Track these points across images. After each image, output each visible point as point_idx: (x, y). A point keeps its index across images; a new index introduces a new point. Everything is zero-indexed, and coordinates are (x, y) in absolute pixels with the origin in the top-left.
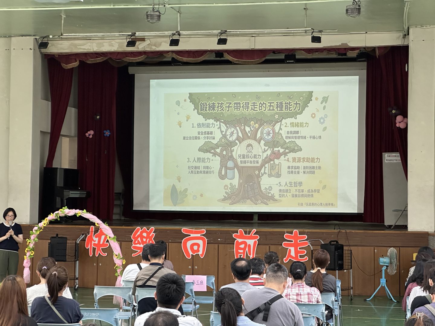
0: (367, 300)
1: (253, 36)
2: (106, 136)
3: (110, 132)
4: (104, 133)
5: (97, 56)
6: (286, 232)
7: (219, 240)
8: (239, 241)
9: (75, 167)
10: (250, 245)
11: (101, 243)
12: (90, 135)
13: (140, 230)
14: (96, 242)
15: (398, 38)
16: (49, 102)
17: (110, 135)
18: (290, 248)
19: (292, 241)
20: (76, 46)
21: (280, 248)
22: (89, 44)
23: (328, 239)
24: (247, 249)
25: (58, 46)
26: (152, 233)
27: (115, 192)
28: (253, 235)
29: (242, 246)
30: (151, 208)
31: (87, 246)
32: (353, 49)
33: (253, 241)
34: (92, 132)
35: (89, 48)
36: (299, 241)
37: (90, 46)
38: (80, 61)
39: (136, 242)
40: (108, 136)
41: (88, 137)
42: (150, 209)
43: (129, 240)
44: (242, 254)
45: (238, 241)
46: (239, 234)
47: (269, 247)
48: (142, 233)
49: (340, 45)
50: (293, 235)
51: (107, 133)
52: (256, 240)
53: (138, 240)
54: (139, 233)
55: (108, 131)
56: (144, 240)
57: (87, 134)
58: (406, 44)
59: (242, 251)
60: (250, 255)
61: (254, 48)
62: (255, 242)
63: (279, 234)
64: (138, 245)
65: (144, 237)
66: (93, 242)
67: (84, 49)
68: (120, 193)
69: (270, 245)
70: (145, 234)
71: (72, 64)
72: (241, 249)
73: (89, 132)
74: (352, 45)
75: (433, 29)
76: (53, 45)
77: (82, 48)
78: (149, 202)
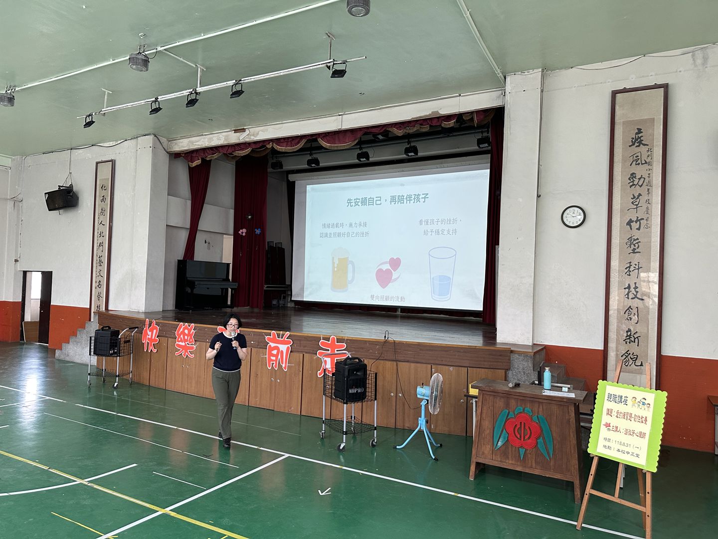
0: (398, 447)
1: (340, 115)
3: (260, 230)
4: (255, 232)
5: (213, 152)
6: (322, 339)
7: (252, 342)
8: (272, 346)
10: (282, 351)
11: (153, 338)
12: (242, 233)
13: (183, 327)
14: (150, 337)
15: (499, 97)
18: (325, 359)
19: (328, 350)
20: (192, 142)
21: (314, 358)
22: (203, 140)
23: (372, 350)
24: (279, 357)
25: (180, 144)
26: (192, 331)
28: (286, 339)
29: (275, 352)
31: (143, 341)
32: (448, 117)
33: (287, 346)
34: (244, 230)
35: (202, 143)
36: (337, 351)
37: (203, 142)
38: (202, 159)
39: (180, 339)
40: (258, 233)
41: (242, 235)
42: (305, 299)
43: (174, 337)
44: (274, 362)
45: (270, 345)
46: (272, 337)
47: (303, 355)
48: (184, 329)
49: (430, 114)
50: (330, 342)
52: (289, 345)
53: (181, 338)
54: (181, 330)
56: (186, 337)
57: (240, 232)
59: (273, 358)
60: (283, 364)
61: (340, 128)
62: (288, 348)
63: (315, 340)
64: (180, 343)
65: (186, 335)
66: (148, 337)
67: (199, 145)
69: (304, 353)
70: (186, 331)
71: (196, 162)
72: (274, 355)
73: (241, 230)
74: (444, 112)
75: (537, 74)
76: (176, 144)
77: (197, 144)
78: (303, 293)
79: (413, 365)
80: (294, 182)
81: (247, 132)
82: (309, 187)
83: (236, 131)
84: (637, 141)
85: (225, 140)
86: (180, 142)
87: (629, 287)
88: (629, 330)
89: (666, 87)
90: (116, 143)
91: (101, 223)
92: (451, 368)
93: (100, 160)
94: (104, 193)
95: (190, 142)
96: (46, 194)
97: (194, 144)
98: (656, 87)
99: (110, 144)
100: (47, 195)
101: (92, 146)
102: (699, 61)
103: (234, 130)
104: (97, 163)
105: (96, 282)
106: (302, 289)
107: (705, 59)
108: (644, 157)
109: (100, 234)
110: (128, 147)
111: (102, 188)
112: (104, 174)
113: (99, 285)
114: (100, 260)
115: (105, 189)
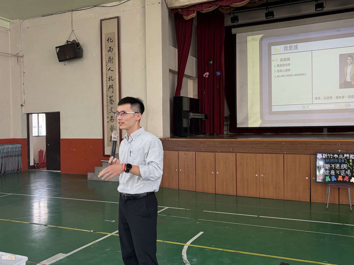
2: (218, 76)
3: (220, 73)
4: (216, 74)
5: (210, 5)
9: (197, 98)
12: (206, 75)
16: (176, 49)
17: (220, 75)
27: (225, 116)
30: (250, 126)
34: (207, 74)
38: (197, 12)
40: (219, 75)
41: (205, 77)
51: (218, 73)
55: (219, 72)
57: (204, 75)
68: (227, 117)
71: (191, 15)
73: (205, 73)
78: (248, 121)
80: (236, 34)
82: (249, 38)
90: (120, 3)
91: (109, 69)
93: (103, 18)
94: (110, 44)
96: (56, 48)
99: (113, 4)
100: (58, 49)
101: (95, 6)
104: (101, 20)
105: (108, 117)
106: (247, 119)
109: (109, 79)
110: (133, 5)
111: (108, 40)
112: (110, 28)
113: (111, 119)
114: (110, 99)
115: (111, 41)
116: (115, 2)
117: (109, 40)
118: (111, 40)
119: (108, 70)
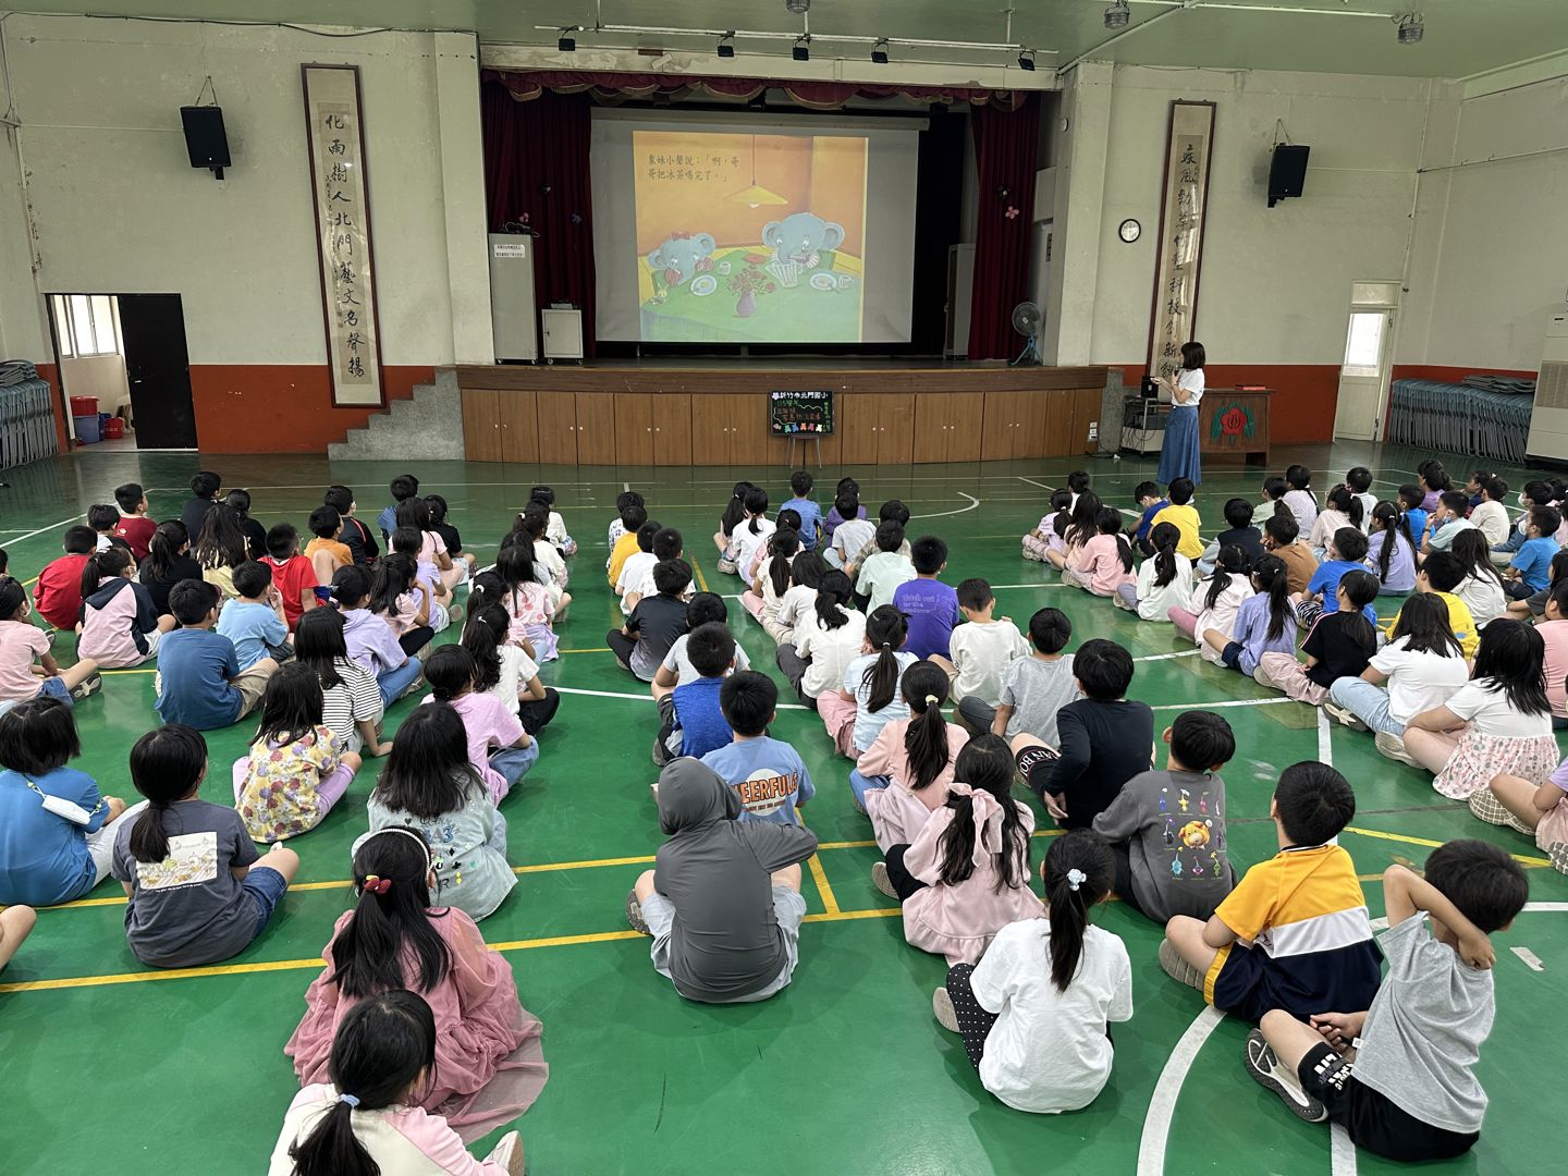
15: (1049, 78)
20: (541, 57)
22: (565, 55)
25: (512, 55)
32: (983, 92)
35: (566, 63)
37: (567, 59)
38: (544, 88)
49: (967, 84)
58: (1058, 88)
61: (839, 78)
67: (558, 64)
71: (530, 92)
74: (985, 84)
75: (1109, 67)
76: (500, 53)
77: (551, 59)
79: (1031, 393)
81: (667, 58)
83: (641, 52)
84: (1188, 158)
85: (619, 63)
86: (509, 51)
87: (1171, 303)
88: (1169, 344)
89: (1214, 105)
91: (337, 196)
92: (1064, 392)
93: (310, 61)
94: (335, 133)
95: (534, 53)
97: (547, 59)
98: (1205, 103)
99: (335, 29)
102: (1239, 85)
103: (640, 50)
104: (304, 67)
107: (1243, 83)
108: (1192, 175)
109: (338, 220)
110: (397, 44)
111: (328, 122)
112: (332, 93)
113: (351, 318)
114: (345, 270)
115: (339, 125)
116: (343, 27)
117: (333, 123)
118: (337, 122)
119: (335, 197)
